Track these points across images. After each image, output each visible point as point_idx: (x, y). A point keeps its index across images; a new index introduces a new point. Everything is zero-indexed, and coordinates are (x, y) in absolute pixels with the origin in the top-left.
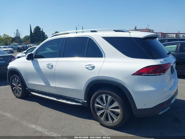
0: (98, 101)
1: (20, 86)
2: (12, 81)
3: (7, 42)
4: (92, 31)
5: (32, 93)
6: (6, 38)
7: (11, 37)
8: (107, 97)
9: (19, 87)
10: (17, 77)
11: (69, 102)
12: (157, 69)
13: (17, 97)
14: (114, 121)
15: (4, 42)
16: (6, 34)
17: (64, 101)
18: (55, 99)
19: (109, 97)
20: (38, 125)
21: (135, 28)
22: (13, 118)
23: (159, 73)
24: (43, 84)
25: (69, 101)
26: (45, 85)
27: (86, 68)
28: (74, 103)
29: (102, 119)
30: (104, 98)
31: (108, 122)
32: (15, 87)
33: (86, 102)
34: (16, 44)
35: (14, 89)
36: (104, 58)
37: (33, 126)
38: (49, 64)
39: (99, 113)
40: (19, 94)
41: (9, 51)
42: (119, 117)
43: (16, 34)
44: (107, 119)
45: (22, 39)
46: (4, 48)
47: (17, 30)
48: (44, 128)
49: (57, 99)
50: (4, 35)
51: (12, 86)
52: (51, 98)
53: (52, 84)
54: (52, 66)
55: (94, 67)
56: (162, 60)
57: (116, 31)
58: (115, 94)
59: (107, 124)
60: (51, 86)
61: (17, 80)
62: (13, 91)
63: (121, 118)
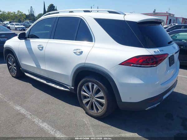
0: (84, 89)
1: (15, 65)
2: (8, 60)
3: (21, 19)
4: (85, 11)
5: (25, 73)
6: (20, 15)
7: (25, 14)
8: (93, 86)
9: (14, 67)
10: (12, 57)
11: (58, 87)
12: (148, 60)
13: (13, 76)
14: (99, 112)
15: (18, 19)
16: (20, 11)
17: (53, 85)
18: (45, 82)
19: (95, 86)
20: (24, 107)
21: (154, 11)
22: (2, 98)
23: (151, 65)
24: (35, 66)
25: (58, 85)
26: (36, 67)
27: (74, 53)
28: (62, 88)
29: (88, 107)
30: (90, 86)
31: (93, 111)
32: (11, 66)
33: (73, 88)
34: (28, 21)
35: (10, 68)
36: (93, 43)
37: (18, 108)
38: (40, 45)
39: (85, 101)
40: (14, 74)
41: (21, 29)
42: (103, 108)
43: (30, 11)
44: (92, 108)
45: (36, 17)
46: (16, 25)
47: (31, 7)
48: (28, 111)
49: (47, 82)
50: (18, 11)
51: (9, 65)
52: (42, 81)
53: (43, 67)
54: (42, 48)
55: (82, 52)
56: (157, 50)
57: (110, 12)
58: (100, 83)
59: (91, 113)
60: (41, 68)
61: (13, 59)
62: (9, 69)
63: (105, 108)
